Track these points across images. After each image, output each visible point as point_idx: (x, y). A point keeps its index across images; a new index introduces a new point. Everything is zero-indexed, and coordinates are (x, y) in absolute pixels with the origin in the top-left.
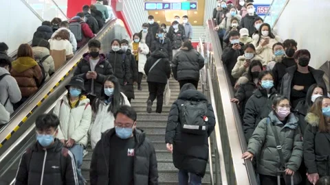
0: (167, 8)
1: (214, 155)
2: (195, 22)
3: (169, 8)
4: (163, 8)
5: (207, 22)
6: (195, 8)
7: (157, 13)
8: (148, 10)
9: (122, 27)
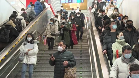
0: (70, 2)
1: (93, 68)
2: (83, 8)
3: (71, 2)
4: (69, 2)
5: (88, 8)
6: (83, 2)
7: (66, 4)
8: (62, 3)
9: (51, 11)
